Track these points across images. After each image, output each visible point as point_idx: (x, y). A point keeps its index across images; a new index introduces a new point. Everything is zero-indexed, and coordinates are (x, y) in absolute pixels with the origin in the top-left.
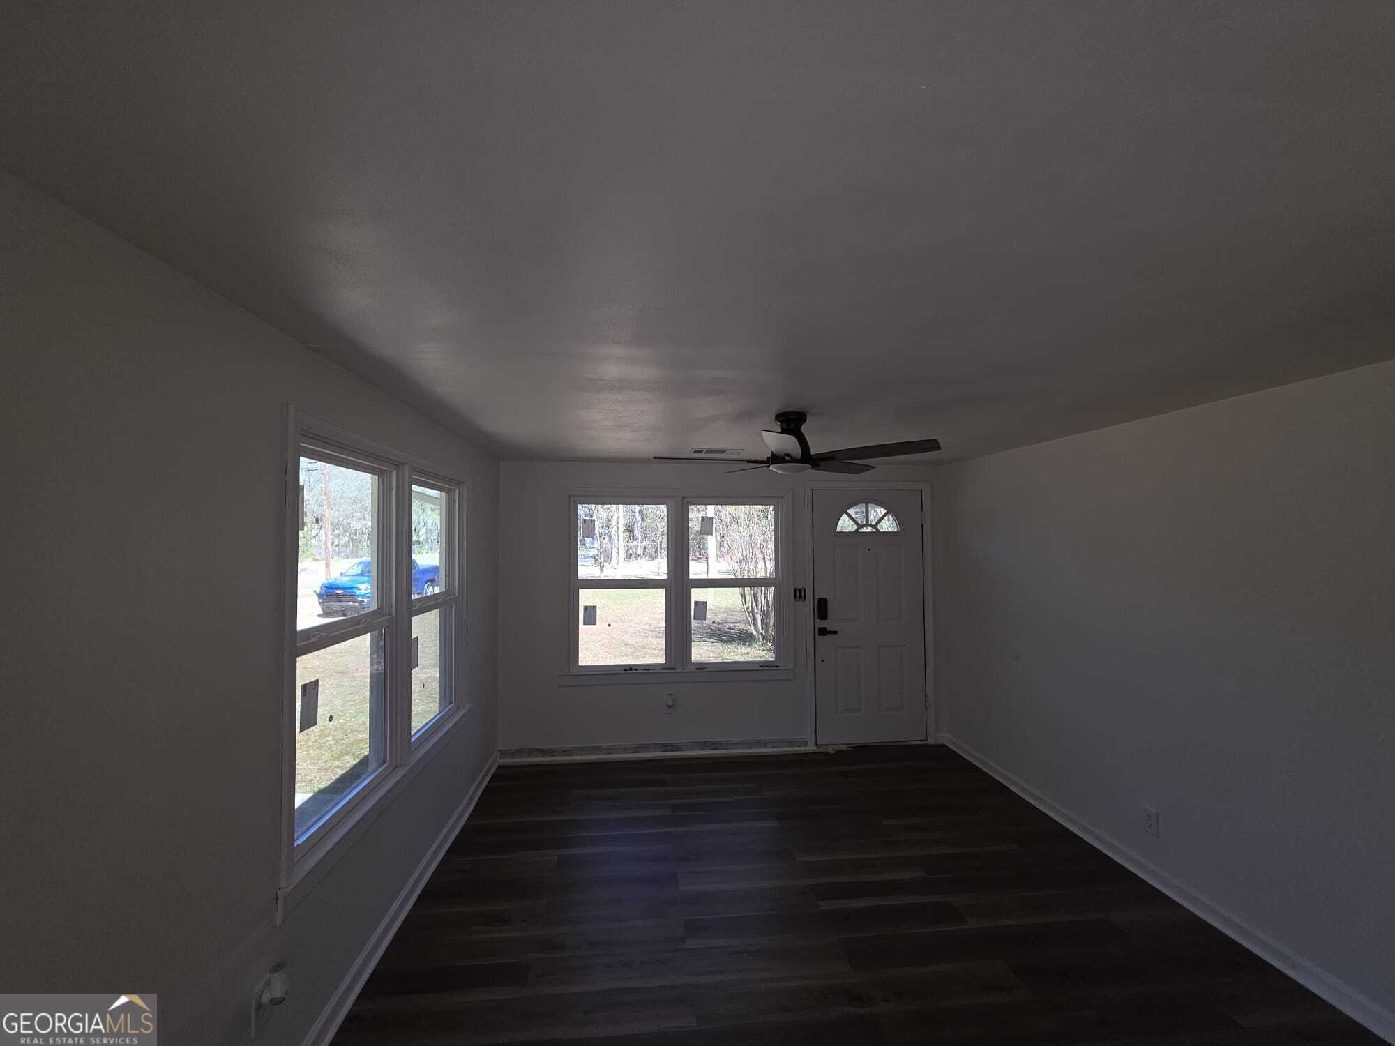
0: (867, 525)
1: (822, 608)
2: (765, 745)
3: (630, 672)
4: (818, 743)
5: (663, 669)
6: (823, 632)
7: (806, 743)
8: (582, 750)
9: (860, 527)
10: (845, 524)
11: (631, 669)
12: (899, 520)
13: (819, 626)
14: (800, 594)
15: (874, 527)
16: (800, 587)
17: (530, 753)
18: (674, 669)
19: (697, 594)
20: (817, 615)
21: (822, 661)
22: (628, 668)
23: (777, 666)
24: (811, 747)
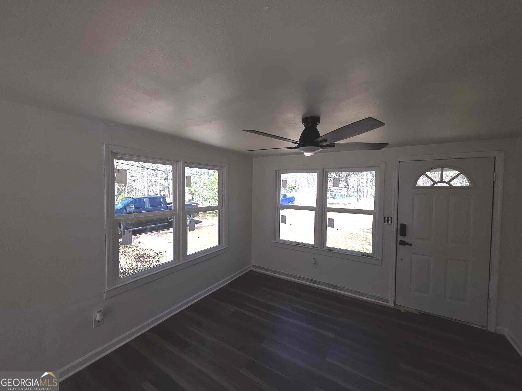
0: (442, 181)
1: (403, 230)
2: (362, 295)
3: (298, 245)
4: (396, 303)
5: (312, 247)
6: (403, 243)
7: (388, 301)
8: (279, 273)
9: (435, 183)
10: (422, 181)
11: (299, 244)
12: (470, 178)
13: (400, 240)
14: (387, 220)
15: (448, 183)
16: (388, 216)
17: (261, 268)
18: (317, 248)
19: (330, 215)
20: (399, 232)
21: (402, 259)
22: (298, 244)
23: (372, 257)
24: (391, 304)
